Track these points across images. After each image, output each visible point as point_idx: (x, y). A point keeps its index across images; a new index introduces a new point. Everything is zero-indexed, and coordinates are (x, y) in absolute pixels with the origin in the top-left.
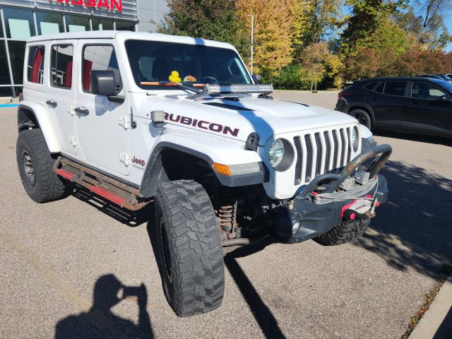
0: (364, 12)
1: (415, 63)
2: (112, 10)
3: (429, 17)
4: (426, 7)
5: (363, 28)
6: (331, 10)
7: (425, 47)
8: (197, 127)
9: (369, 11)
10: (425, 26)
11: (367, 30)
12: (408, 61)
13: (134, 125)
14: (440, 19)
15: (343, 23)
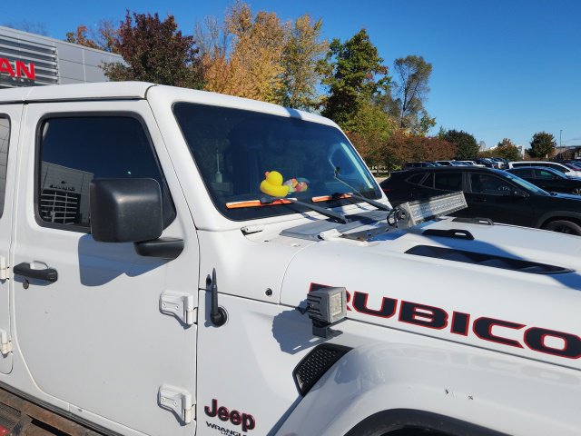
0: (344, 92)
1: (401, 149)
2: (19, 78)
3: (408, 99)
4: (403, 90)
5: (343, 109)
6: (304, 90)
7: (408, 132)
8: (472, 336)
9: (350, 91)
10: (404, 109)
11: (349, 113)
12: (395, 147)
13: (217, 317)
14: (419, 102)
15: (320, 104)
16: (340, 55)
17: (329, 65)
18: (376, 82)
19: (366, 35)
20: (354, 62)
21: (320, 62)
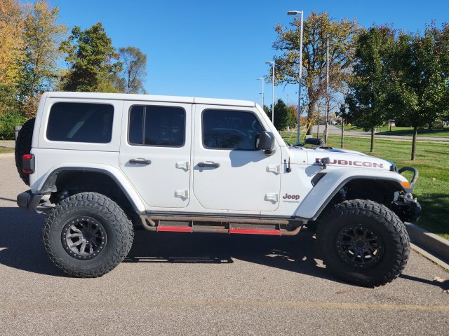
0: (86, 70)
3: (131, 79)
4: (127, 72)
5: (86, 83)
8: (353, 165)
9: (91, 69)
10: (128, 87)
11: (91, 86)
13: (288, 170)
14: (140, 82)
15: (65, 77)
16: (80, 39)
17: (72, 46)
18: (112, 65)
19: (102, 27)
20: (93, 47)
21: (64, 43)
